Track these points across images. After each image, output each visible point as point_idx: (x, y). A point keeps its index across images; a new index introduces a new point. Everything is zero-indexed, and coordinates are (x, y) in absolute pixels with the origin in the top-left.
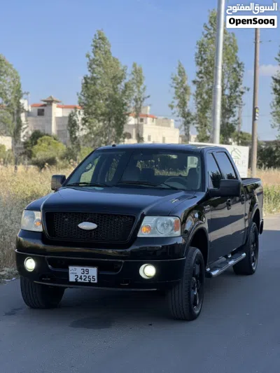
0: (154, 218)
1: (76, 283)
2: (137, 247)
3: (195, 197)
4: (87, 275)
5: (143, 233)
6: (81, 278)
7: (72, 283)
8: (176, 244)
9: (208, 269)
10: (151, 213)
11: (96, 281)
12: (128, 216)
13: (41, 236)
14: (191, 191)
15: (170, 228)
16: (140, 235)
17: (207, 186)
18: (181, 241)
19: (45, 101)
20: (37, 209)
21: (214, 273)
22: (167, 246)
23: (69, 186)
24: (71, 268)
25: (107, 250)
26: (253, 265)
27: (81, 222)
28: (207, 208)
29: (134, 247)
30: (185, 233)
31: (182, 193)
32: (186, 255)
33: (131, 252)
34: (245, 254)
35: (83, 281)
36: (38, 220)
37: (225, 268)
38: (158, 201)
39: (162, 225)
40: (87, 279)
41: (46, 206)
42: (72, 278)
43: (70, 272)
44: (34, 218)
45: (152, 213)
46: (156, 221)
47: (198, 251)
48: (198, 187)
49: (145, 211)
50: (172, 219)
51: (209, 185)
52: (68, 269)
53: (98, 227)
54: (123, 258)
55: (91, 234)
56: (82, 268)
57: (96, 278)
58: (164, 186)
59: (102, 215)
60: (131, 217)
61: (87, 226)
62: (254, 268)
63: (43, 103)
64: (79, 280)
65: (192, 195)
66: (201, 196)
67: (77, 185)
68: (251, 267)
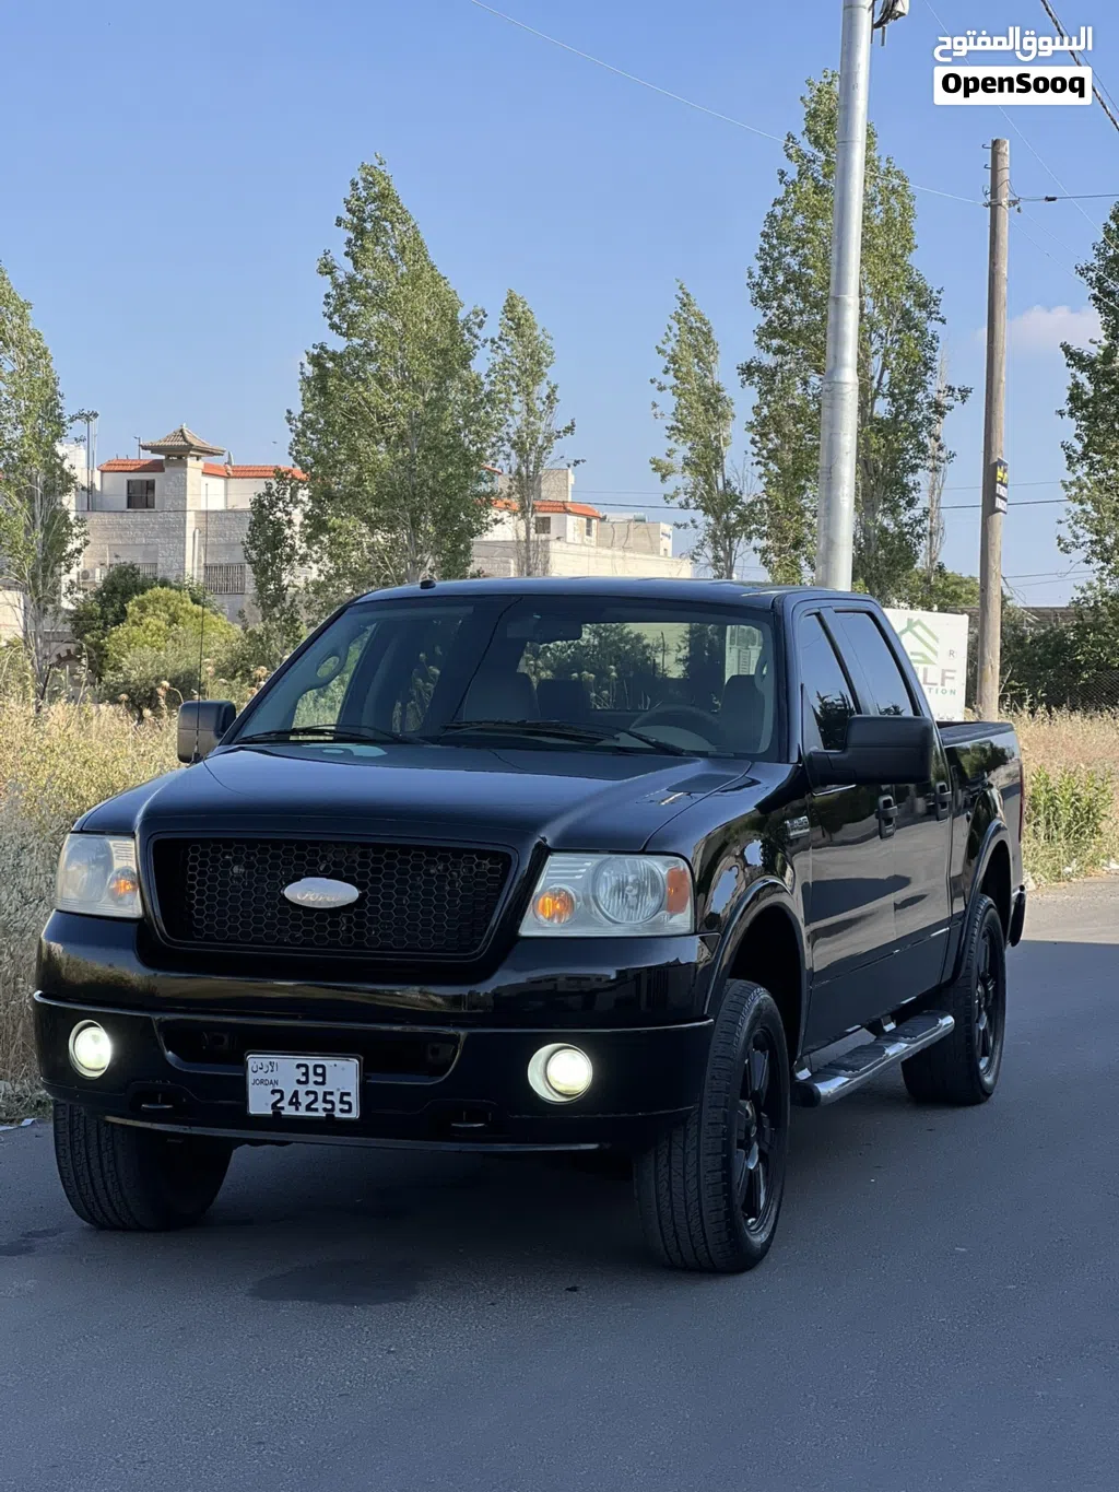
0: (588, 862)
1: (276, 1121)
2: (520, 978)
3: (754, 782)
4: (320, 1090)
5: (541, 921)
6: (295, 1102)
7: (260, 1122)
8: (677, 964)
9: (804, 1074)
10: (577, 842)
11: (355, 1114)
12: (483, 854)
13: (136, 936)
14: (734, 756)
15: (651, 902)
16: (527, 929)
17: (797, 740)
18: (693, 952)
19: (155, 449)
20: (120, 828)
21: (827, 1088)
22: (638, 974)
23: (250, 742)
24: (254, 1061)
25: (398, 990)
26: (982, 1065)
27: (297, 878)
28: (799, 827)
29: (505, 979)
30: (708, 924)
31: (697, 768)
32: (714, 1011)
33: (496, 995)
34: (949, 1020)
35: (302, 1112)
36: (125, 872)
37: (868, 1071)
38: (600, 795)
39: (620, 888)
40: (320, 1105)
41: (155, 817)
42: (259, 1103)
43: (251, 1077)
44: (107, 863)
45: (580, 842)
46: (595, 876)
47: (761, 995)
48: (764, 746)
49: (548, 835)
50: (659, 866)
52: (244, 1065)
53: (362, 897)
54: (459, 1021)
55: (335, 924)
56: (302, 1060)
57: (354, 1099)
58: (625, 741)
59: (379, 848)
60: (494, 856)
61: (316, 892)
62: (988, 1080)
63: (149, 456)
64: (289, 1111)
65: (739, 775)
66: (774, 778)
67: (282, 738)
68: (975, 1074)
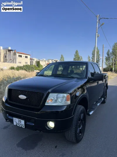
1: (16, 126)
6: (18, 124)
11: (24, 127)
12: (41, 93)
15: (65, 100)
16: (46, 104)
17: (88, 76)
21: (91, 113)
24: (14, 118)
31: (75, 79)
34: (103, 99)
40: (21, 125)
46: (57, 96)
48: (84, 77)
49: (50, 90)
51: (89, 75)
56: (19, 119)
58: (69, 76)
59: (29, 92)
65: (80, 80)
